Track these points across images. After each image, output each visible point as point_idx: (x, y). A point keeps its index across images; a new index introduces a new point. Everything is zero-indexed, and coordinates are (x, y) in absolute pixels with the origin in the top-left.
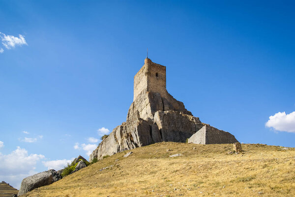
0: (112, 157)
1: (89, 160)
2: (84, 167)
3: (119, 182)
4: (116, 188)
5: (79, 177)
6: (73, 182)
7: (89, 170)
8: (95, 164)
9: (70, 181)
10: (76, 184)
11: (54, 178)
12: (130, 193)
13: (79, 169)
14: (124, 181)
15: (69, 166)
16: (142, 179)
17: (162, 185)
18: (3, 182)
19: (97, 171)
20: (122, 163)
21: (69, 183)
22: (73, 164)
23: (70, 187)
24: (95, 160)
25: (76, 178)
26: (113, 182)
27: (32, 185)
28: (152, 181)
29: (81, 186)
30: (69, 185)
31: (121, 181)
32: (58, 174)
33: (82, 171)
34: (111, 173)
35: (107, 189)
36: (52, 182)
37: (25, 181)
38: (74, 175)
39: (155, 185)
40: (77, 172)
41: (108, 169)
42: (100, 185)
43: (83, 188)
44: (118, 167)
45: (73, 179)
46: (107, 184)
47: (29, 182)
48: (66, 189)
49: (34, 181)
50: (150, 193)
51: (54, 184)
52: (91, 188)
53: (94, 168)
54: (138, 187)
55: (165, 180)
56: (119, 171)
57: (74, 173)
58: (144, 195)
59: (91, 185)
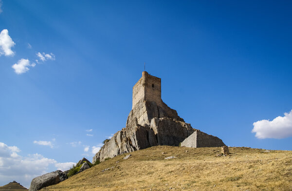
0: (113, 159)
1: (92, 161)
2: (88, 168)
3: (119, 182)
4: (117, 187)
5: (83, 178)
6: (78, 181)
7: (92, 171)
8: (97, 166)
9: (75, 180)
10: (81, 184)
11: (61, 178)
13: (83, 170)
14: (124, 181)
15: (74, 167)
16: (140, 179)
17: (159, 184)
18: (15, 182)
19: (99, 171)
20: (122, 165)
21: (75, 183)
22: (78, 165)
23: (76, 187)
24: (98, 162)
25: (80, 178)
26: (114, 182)
27: (40, 184)
28: (149, 181)
29: (86, 186)
30: (74, 184)
31: (121, 181)
32: (64, 174)
33: (86, 172)
34: (112, 173)
35: (109, 189)
36: (59, 182)
37: (34, 181)
38: (78, 175)
39: (152, 185)
40: (81, 173)
41: (109, 170)
42: (103, 184)
43: (87, 187)
44: (118, 168)
45: (78, 179)
46: (109, 183)
47: (38, 182)
48: (72, 188)
49: (43, 181)
51: (61, 184)
52: (94, 187)
53: (97, 169)
54: (137, 186)
55: (162, 180)
56: (120, 172)
57: (79, 174)
59: (94, 184)
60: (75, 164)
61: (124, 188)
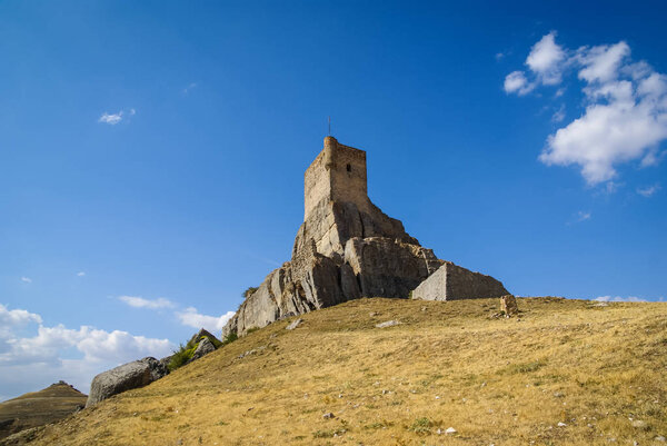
0: (263, 329)
1: (221, 338)
2: (211, 351)
3: (275, 378)
4: (267, 391)
5: (199, 371)
6: (187, 380)
7: (219, 356)
8: (231, 344)
9: (183, 378)
10: (192, 385)
11: (154, 373)
12: (295, 401)
13: (200, 354)
14: (284, 377)
15: (183, 350)
16: (320, 373)
17: (359, 383)
18: (62, 383)
19: (234, 357)
20: (283, 342)
21: (180, 383)
22: (190, 345)
23: (180, 391)
24: (233, 337)
25: (193, 374)
26: (263, 380)
27: (111, 387)
28: (339, 376)
29: (201, 389)
30: (179, 387)
31: (278, 377)
32: (161, 366)
33: (205, 360)
34: (261, 361)
36: (149, 383)
37: (98, 381)
38: (191, 366)
39: (345, 385)
40: (196, 361)
41: (255, 353)
42: (239, 386)
43: (204, 392)
44: (274, 348)
45: (189, 376)
46: (252, 383)
47: (106, 382)
48: (171, 395)
49: (116, 381)
50: (334, 401)
51: (153, 385)
52: (219, 393)
53: (230, 352)
54: (312, 389)
55: (367, 373)
56: (276, 358)
58: (323, 405)
59: (220, 386)
60: (185, 345)
61: (283, 392)
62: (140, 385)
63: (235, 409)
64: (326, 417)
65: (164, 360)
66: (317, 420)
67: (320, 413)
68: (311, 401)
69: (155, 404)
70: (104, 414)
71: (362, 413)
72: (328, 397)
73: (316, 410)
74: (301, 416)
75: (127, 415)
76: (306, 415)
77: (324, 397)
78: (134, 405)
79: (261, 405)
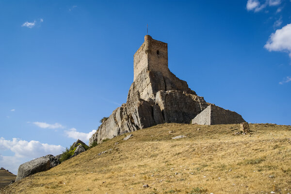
0: (111, 140)
1: (88, 144)
2: (83, 151)
3: (117, 166)
4: (113, 173)
5: (76, 162)
6: (70, 167)
7: (87, 154)
8: (94, 148)
9: (68, 166)
10: (73, 170)
11: (52, 163)
12: (128, 178)
13: (77, 153)
14: (122, 165)
15: (68, 151)
16: (141, 163)
17: (163, 169)
18: (2, 169)
19: (95, 155)
20: (122, 147)
21: (67, 169)
22: (72, 148)
23: (66, 173)
24: (95, 144)
25: (74, 164)
26: (111, 167)
27: (29, 171)
28: (152, 165)
29: (77, 172)
30: (65, 171)
31: (119, 165)
32: (56, 159)
33: (80, 156)
34: (110, 157)
35: (103, 175)
36: (50, 168)
37: (22, 167)
38: (72, 160)
39: (155, 169)
40: (75, 157)
41: (107, 152)
42: (98, 170)
43: (79, 173)
44: (117, 150)
46: (105, 169)
47: (26, 168)
48: (61, 175)
49: (31, 167)
50: (149, 178)
51: (52, 169)
52: (87, 173)
53: (93, 152)
54: (137, 172)
55: (166, 163)
56: (118, 155)
57: (73, 158)
58: (143, 180)
59: (88, 170)
60: (69, 148)
61: (122, 173)
62: (45, 170)
63: (96, 182)
64: (145, 187)
65: (57, 156)
66: (140, 188)
67: (141, 184)
68: (137, 178)
69: (53, 180)
70: (25, 185)
71: (164, 185)
72: (146, 176)
73: (139, 183)
74: (131, 186)
75: (37, 185)
76: (134, 186)
77: (144, 176)
78: (41, 180)
79: (110, 180)
